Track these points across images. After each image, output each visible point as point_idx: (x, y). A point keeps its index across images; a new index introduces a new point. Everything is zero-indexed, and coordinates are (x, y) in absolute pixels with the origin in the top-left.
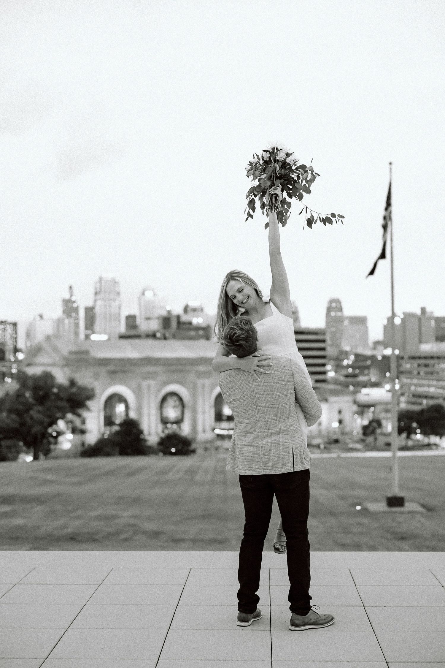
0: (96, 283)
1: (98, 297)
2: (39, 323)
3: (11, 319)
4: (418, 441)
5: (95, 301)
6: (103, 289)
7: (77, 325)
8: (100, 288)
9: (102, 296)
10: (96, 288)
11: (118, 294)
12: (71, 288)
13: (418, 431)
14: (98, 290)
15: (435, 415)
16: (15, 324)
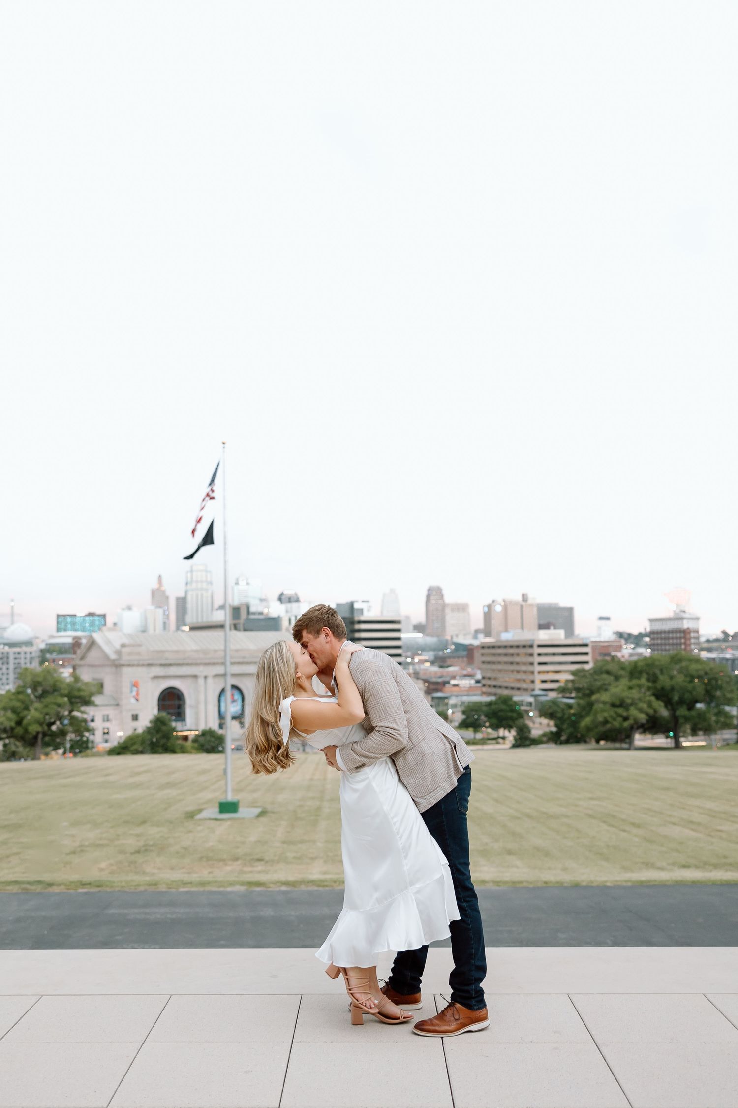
0: (187, 572)
1: (189, 587)
2: (127, 614)
3: (98, 612)
4: (488, 734)
5: (186, 592)
6: (194, 578)
7: (167, 617)
8: (192, 578)
9: (194, 585)
10: (187, 577)
11: (211, 583)
12: (160, 576)
14: (189, 579)
15: (503, 707)
16: (104, 616)
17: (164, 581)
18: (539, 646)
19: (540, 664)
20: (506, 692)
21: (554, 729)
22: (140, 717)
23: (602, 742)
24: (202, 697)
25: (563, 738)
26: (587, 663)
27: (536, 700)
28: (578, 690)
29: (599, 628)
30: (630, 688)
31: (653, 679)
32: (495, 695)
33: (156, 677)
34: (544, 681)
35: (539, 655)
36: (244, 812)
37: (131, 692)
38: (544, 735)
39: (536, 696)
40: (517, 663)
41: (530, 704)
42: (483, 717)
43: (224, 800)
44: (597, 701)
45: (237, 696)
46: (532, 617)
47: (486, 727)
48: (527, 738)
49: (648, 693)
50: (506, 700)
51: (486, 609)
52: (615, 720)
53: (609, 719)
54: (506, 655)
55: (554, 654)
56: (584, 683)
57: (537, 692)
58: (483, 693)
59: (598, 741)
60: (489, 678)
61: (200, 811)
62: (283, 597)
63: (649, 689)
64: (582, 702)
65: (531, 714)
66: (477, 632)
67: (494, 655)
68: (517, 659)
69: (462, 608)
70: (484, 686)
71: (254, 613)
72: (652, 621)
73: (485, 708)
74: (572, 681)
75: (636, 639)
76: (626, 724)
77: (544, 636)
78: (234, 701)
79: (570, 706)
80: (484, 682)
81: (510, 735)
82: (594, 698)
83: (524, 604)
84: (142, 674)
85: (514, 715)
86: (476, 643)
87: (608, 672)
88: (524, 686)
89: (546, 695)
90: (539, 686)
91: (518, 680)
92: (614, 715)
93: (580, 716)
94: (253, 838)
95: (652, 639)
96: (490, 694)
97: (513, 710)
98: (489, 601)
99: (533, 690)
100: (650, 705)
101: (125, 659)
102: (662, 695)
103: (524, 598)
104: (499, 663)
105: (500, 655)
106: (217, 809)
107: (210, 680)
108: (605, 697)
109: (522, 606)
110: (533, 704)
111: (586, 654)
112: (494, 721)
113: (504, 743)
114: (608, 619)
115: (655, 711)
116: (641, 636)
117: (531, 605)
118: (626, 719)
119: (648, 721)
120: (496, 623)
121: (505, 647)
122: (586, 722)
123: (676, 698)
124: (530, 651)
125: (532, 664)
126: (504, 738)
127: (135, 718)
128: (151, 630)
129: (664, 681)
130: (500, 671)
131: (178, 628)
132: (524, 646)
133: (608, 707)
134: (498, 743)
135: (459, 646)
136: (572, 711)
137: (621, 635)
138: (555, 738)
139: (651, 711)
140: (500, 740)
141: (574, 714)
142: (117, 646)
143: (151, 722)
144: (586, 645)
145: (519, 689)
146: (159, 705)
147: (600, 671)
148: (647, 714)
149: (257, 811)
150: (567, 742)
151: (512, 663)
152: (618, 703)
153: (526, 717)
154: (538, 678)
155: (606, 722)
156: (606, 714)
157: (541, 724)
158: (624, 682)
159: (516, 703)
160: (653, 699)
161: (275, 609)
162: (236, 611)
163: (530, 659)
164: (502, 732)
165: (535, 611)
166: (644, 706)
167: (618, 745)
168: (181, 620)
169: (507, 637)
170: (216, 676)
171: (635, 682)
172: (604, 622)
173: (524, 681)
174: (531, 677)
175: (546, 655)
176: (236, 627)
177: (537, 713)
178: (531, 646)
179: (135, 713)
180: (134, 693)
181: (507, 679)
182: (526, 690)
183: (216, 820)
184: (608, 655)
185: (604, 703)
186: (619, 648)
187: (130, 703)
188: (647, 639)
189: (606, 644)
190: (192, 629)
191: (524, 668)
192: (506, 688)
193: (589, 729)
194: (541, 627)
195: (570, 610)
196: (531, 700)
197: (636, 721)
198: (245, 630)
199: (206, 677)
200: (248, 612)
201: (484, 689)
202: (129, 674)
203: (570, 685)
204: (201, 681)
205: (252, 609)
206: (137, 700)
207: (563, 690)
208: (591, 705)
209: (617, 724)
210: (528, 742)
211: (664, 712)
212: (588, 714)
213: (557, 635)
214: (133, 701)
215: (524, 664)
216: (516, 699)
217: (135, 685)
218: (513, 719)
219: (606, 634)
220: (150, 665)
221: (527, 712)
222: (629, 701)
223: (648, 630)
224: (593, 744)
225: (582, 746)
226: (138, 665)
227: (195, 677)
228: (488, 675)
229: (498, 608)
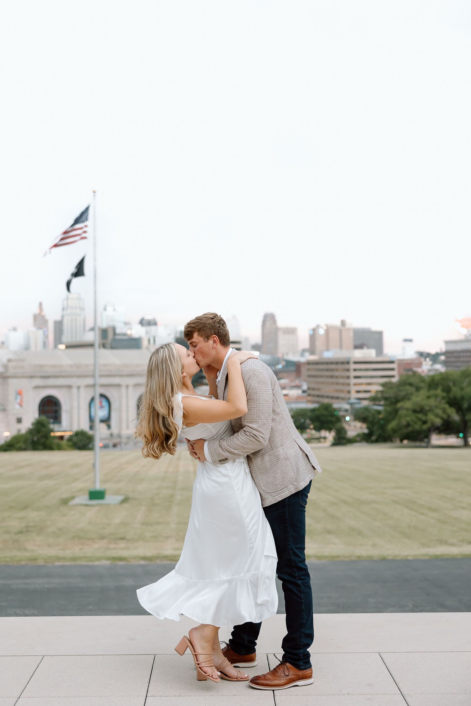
1: (65, 312)
2: (13, 334)
4: (312, 435)
5: (63, 317)
6: (69, 305)
7: (46, 336)
8: (68, 304)
9: (69, 311)
10: (63, 304)
11: (82, 309)
12: (40, 304)
13: (312, 426)
14: (65, 305)
15: (325, 413)
17: (44, 307)
18: (355, 363)
19: (356, 377)
20: (326, 401)
21: (366, 431)
22: (24, 420)
23: (405, 442)
24: (75, 404)
25: (374, 438)
26: (393, 376)
27: (352, 408)
28: (386, 399)
29: (404, 348)
30: (429, 397)
31: (447, 390)
32: (318, 402)
33: (37, 387)
34: (358, 392)
35: (355, 370)
36: (110, 499)
37: (16, 399)
38: (358, 435)
39: (351, 404)
40: (337, 377)
41: (346, 411)
42: (308, 421)
43: (92, 490)
44: (402, 408)
45: (105, 403)
46: (349, 339)
47: (311, 429)
48: (344, 438)
49: (444, 401)
50: (327, 407)
51: (312, 332)
52: (415, 423)
53: (411, 423)
54: (327, 370)
55: (367, 370)
56: (391, 393)
57: (353, 401)
58: (308, 401)
59: (401, 441)
60: (314, 389)
61: (73, 498)
62: (144, 322)
63: (444, 398)
64: (389, 409)
65: (348, 418)
66: (304, 351)
67: (318, 370)
68: (336, 373)
69: (291, 331)
70: (309, 395)
71: (119, 335)
72: (447, 342)
73: (309, 414)
74: (382, 392)
75: (434, 358)
76: (425, 427)
77: (358, 354)
78: (102, 407)
79: (379, 412)
80: (310, 392)
81: (330, 436)
82: (399, 405)
83: (342, 328)
84: (25, 384)
85: (334, 419)
86: (303, 360)
87: (411, 385)
88: (342, 395)
89: (359, 403)
90: (354, 395)
91: (337, 391)
92: (415, 419)
93: (387, 420)
94: (117, 520)
95: (447, 357)
96: (313, 402)
97: (333, 415)
98: (313, 326)
99: (349, 399)
100: (444, 411)
101: (11, 372)
102: (454, 403)
103: (343, 323)
104: (322, 376)
105: (322, 370)
106: (87, 496)
107: (82, 390)
108: (408, 404)
109: (340, 331)
110: (350, 411)
111: (393, 369)
112: (317, 424)
113: (325, 442)
114: (411, 341)
115: (449, 416)
116: (437, 355)
117: (349, 329)
118: (425, 422)
119: (443, 425)
120: (320, 344)
121: (327, 363)
122: (393, 425)
123: (465, 405)
124: (346, 366)
125: (348, 377)
126: (325, 438)
127: (19, 421)
128: (33, 348)
129: (456, 392)
130: (322, 383)
131: (56, 346)
132: (342, 363)
133: (410, 413)
134: (320, 442)
135: (289, 363)
136: (381, 416)
137: (421, 354)
138: (367, 438)
139: (445, 417)
140: (322, 440)
141: (382, 419)
142: (4, 360)
143: (33, 424)
144: (392, 362)
145: (337, 398)
146: (39, 410)
147: (403, 383)
148: (442, 419)
149: (121, 498)
150: (377, 441)
151: (332, 377)
152: (418, 409)
153: (343, 420)
154: (353, 389)
155: (408, 425)
156: (408, 419)
157: (355, 427)
158: (424, 393)
159: (335, 410)
160: (447, 406)
161: (137, 331)
162: (104, 333)
163: (347, 374)
164: (324, 433)
165: (351, 334)
166: (440, 412)
167: (418, 444)
168: (58, 340)
169: (328, 355)
170: (87, 386)
171: (433, 392)
172: (407, 344)
173: (342, 391)
174: (347, 388)
175: (360, 370)
176: (104, 346)
177: (353, 418)
178: (348, 363)
179: (19, 416)
180: (19, 400)
181: (328, 390)
182: (343, 399)
183: (87, 505)
184: (411, 370)
185: (407, 409)
186: (420, 365)
187: (15, 408)
188: (443, 358)
189: (409, 362)
190: (68, 347)
191: (342, 381)
192: (328, 397)
193: (394, 431)
194: (357, 347)
195: (380, 334)
196: (347, 407)
197: (433, 424)
198: (112, 348)
199: (79, 387)
200: (115, 334)
201: (309, 398)
202: (14, 384)
203: (379, 395)
204: (75, 390)
205: (118, 331)
206: (21, 405)
207: (374, 399)
208: (396, 411)
209: (417, 427)
210: (344, 441)
211: (456, 417)
212: (394, 418)
213: (370, 354)
214: (17, 407)
215: (342, 377)
216: (336, 405)
217: (19, 393)
218: (333, 423)
219: (409, 353)
220: (32, 377)
221: (344, 417)
222: (427, 408)
223: (444, 350)
224: (398, 443)
225: (389, 444)
226: (22, 377)
227: (70, 387)
228: (313, 386)
229: (322, 332)
